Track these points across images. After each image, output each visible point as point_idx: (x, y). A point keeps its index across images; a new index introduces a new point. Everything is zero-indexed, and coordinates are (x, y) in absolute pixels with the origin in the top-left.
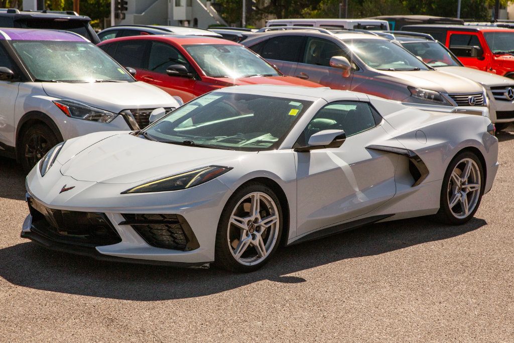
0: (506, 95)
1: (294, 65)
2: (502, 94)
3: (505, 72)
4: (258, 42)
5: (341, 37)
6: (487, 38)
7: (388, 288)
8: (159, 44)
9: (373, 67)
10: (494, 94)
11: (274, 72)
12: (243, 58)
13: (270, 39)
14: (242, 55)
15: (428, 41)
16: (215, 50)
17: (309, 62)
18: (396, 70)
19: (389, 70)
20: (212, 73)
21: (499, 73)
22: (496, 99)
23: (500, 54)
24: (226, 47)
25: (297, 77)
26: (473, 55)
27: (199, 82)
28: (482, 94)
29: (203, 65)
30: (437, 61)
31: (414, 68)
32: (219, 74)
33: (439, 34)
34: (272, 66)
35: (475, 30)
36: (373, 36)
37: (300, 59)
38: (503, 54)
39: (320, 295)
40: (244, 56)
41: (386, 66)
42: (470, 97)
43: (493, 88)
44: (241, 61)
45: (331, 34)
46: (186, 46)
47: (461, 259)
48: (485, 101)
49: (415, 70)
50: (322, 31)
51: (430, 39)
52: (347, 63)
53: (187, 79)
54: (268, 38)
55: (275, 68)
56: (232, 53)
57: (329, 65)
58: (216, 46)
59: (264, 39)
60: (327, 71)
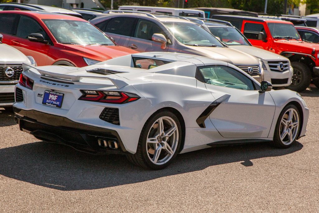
0: (279, 68)
1: (128, 38)
2: (276, 67)
3: (280, 52)
4: (104, 20)
5: (161, 19)
6: (270, 27)
7: (155, 205)
8: (25, 17)
9: (182, 42)
10: (270, 66)
11: (111, 42)
12: (87, 31)
13: (112, 19)
14: (87, 29)
15: (228, 26)
16: (67, 24)
17: (139, 37)
18: (199, 46)
19: (194, 45)
20: (63, 41)
21: (276, 52)
22: (272, 70)
23: (278, 38)
24: (76, 23)
25: (129, 47)
26: (259, 38)
27: (52, 47)
28: (258, 66)
29: (56, 34)
30: (233, 41)
31: (211, 44)
32: (67, 42)
33: (236, 23)
34: (110, 38)
35: (262, 21)
36: (186, 21)
37: (132, 34)
38: (281, 38)
39: (102, 209)
40: (89, 30)
41: (193, 43)
42: (249, 67)
43: (269, 62)
44: (85, 33)
45: (155, 18)
46: (44, 20)
47: (216, 185)
48: (260, 71)
49: (213, 46)
50: (148, 15)
51: (229, 25)
52: (165, 39)
53: (44, 44)
54: (111, 18)
55: (111, 40)
56: (79, 27)
57: (151, 40)
58: (67, 21)
59: (108, 18)
60: (151, 44)
